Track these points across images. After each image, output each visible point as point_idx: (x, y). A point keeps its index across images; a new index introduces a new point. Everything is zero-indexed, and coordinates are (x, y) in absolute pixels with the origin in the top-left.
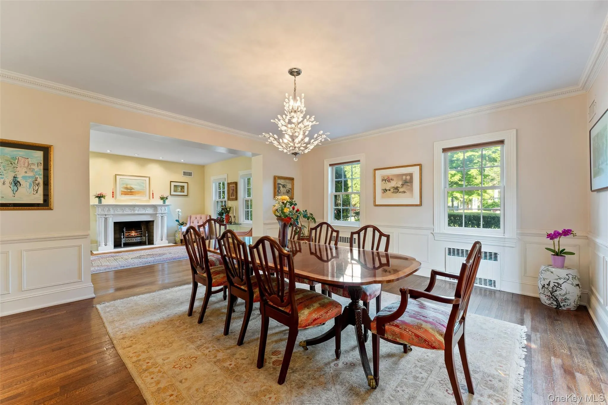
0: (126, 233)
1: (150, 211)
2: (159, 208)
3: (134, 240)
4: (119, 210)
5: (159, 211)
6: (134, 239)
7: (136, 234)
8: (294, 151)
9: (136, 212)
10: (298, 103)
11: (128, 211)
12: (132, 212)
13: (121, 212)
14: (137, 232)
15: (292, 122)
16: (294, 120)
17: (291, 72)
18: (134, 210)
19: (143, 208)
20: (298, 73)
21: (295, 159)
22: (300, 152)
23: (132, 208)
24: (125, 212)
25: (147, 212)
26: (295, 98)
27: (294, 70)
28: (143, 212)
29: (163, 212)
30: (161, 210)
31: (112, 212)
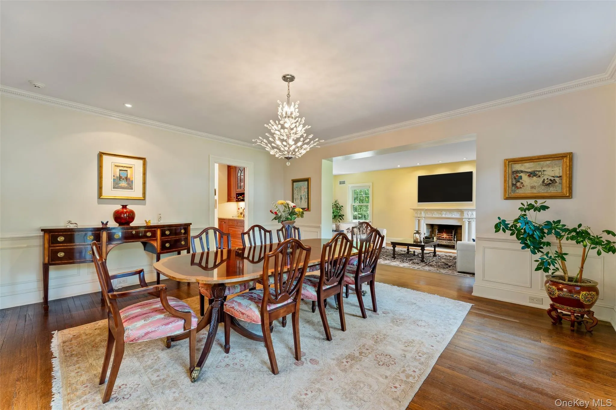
0: (438, 234)
1: (457, 215)
2: (465, 213)
3: (444, 243)
4: (429, 214)
5: (465, 216)
6: (444, 241)
7: (448, 237)
8: (287, 156)
9: (444, 216)
10: (292, 109)
11: (436, 215)
12: (440, 216)
13: (431, 216)
14: (448, 235)
15: (285, 127)
16: (287, 125)
17: (285, 78)
18: (442, 215)
19: (450, 212)
20: (292, 79)
21: (287, 163)
22: (293, 156)
23: (440, 212)
24: (434, 216)
25: (453, 216)
26: (289, 103)
27: (288, 76)
28: (450, 216)
29: (469, 217)
30: (468, 215)
31: (423, 215)
